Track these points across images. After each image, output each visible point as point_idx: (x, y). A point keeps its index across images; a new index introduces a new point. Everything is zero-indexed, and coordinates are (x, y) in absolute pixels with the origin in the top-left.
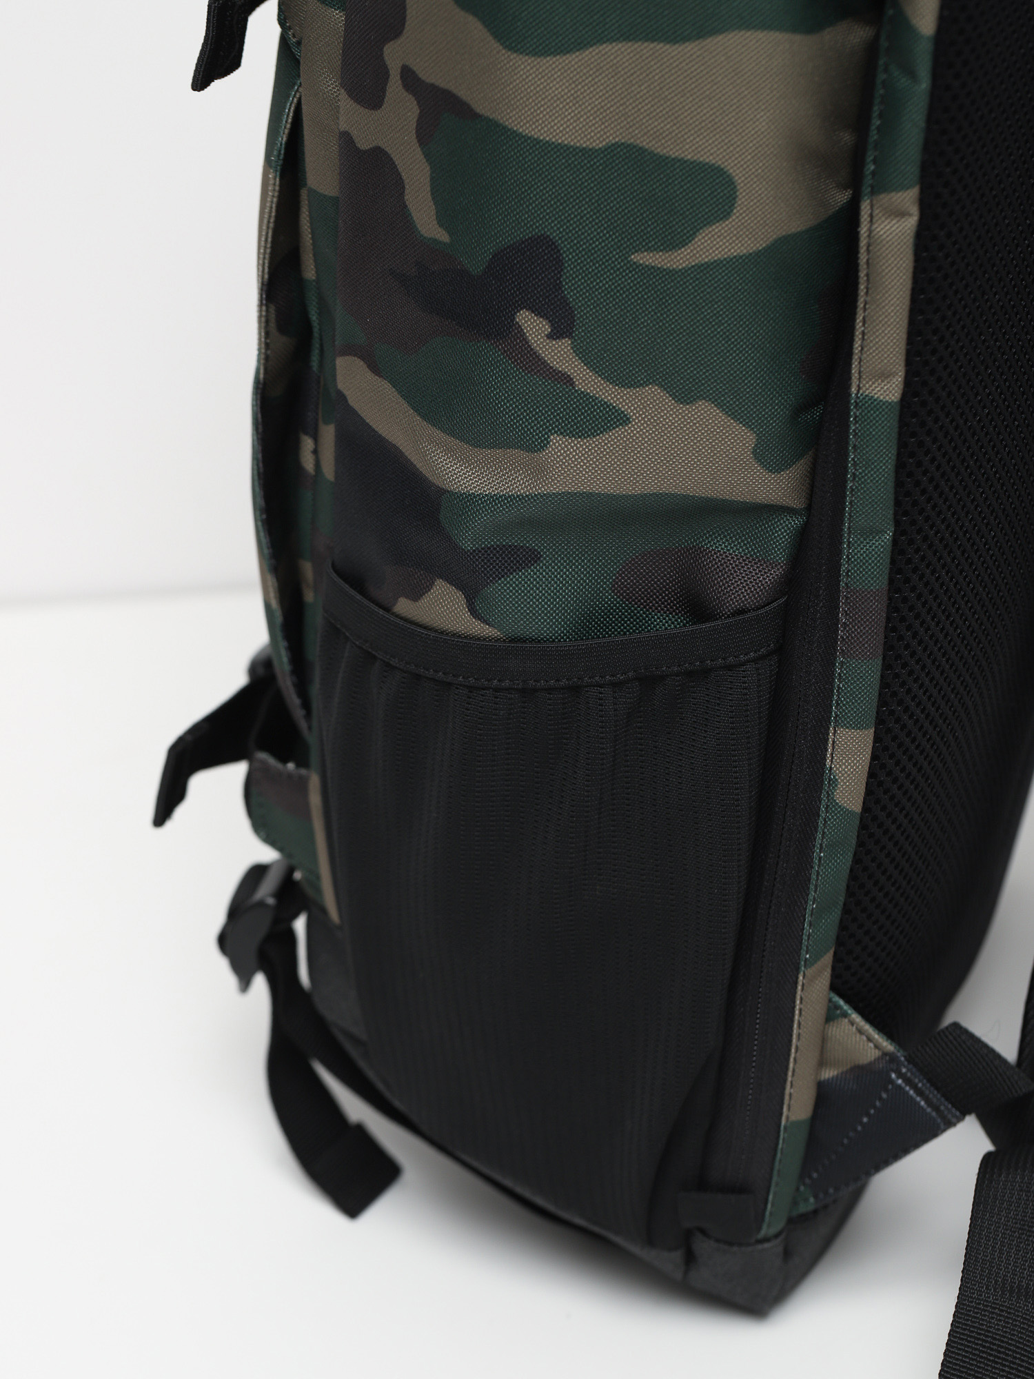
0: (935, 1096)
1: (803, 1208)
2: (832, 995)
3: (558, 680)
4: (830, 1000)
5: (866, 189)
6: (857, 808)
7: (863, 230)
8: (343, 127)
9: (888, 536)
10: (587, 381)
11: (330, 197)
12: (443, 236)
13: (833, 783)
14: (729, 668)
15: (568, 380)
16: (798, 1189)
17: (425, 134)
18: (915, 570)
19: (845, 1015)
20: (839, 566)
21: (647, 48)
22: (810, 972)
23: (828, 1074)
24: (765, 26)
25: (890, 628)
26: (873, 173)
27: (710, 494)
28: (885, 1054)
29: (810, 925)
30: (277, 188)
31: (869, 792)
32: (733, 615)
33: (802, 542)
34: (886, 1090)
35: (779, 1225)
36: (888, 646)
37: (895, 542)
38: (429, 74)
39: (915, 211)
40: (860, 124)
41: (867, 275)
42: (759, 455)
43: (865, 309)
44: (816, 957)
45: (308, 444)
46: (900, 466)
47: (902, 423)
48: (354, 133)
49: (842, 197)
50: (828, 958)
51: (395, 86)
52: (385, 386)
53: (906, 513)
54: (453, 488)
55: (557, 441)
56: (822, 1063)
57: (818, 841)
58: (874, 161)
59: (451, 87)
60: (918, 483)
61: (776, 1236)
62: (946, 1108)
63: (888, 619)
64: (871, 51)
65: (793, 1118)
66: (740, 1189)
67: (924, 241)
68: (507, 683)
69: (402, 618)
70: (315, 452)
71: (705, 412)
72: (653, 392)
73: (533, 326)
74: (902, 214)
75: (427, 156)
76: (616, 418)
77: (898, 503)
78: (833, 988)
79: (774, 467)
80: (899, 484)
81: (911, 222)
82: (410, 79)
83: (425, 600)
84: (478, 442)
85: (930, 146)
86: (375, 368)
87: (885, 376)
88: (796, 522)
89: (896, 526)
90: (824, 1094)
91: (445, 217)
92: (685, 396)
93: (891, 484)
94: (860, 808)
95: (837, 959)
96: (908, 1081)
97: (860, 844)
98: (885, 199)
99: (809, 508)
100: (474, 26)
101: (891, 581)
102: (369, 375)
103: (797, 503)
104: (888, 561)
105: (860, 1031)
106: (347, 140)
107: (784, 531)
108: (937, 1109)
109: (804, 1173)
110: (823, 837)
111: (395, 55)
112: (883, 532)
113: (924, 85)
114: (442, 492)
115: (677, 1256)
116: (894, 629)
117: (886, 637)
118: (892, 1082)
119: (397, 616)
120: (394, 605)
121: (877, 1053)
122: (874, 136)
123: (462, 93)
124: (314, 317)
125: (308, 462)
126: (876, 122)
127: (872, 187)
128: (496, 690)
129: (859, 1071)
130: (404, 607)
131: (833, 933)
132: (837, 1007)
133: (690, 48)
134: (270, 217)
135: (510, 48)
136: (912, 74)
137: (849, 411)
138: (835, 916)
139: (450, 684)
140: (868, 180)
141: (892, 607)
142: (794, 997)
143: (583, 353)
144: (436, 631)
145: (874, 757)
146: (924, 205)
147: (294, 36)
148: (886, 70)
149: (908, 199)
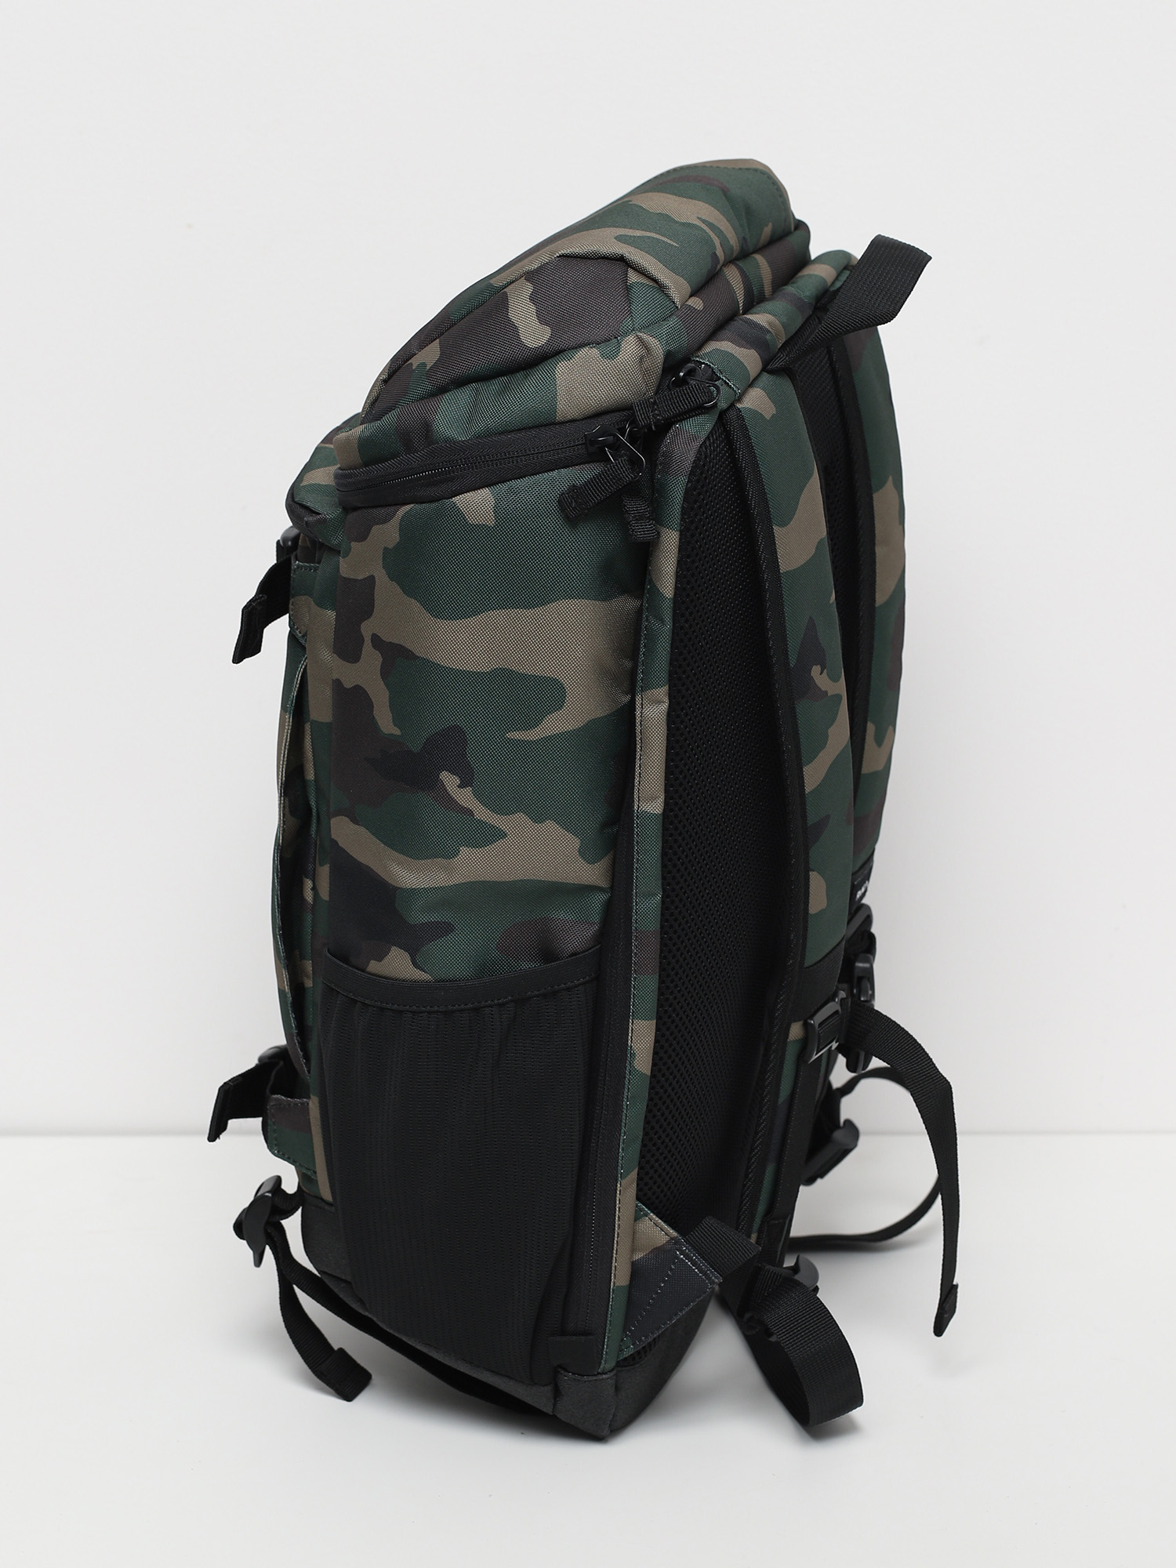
0: (703, 1264)
1: (626, 1353)
2: (637, 1202)
3: (466, 1005)
4: (637, 1206)
5: (638, 689)
6: (649, 1073)
7: (638, 713)
8: (335, 676)
9: (659, 897)
10: (482, 813)
11: (327, 723)
12: (397, 732)
13: (633, 1055)
14: (568, 989)
15: (470, 813)
16: (622, 1340)
17: (385, 673)
18: (676, 920)
19: (646, 1215)
20: (631, 916)
21: (513, 612)
22: (624, 1182)
23: (638, 1256)
24: (579, 597)
25: (662, 957)
26: (642, 679)
27: (554, 879)
28: (672, 1239)
29: (623, 1150)
30: (291, 724)
31: (654, 1064)
32: (570, 956)
33: (608, 908)
34: (674, 1264)
35: (611, 1364)
36: (662, 969)
37: (663, 902)
38: (387, 637)
39: (667, 700)
40: (634, 655)
41: (641, 739)
42: (582, 853)
43: (640, 759)
44: (627, 1173)
45: (309, 884)
46: (664, 854)
47: (665, 829)
48: (343, 680)
49: (626, 699)
50: (634, 1175)
51: (368, 646)
52: (362, 830)
53: (669, 884)
54: (403, 886)
55: (464, 851)
56: (633, 1250)
57: (626, 1094)
58: (642, 673)
59: (401, 643)
60: (675, 866)
61: (611, 1371)
62: (711, 1272)
63: (661, 952)
64: (639, 612)
65: (617, 1284)
66: (586, 1333)
67: (672, 717)
68: (436, 1008)
69: (372, 974)
70: (314, 889)
71: (551, 827)
72: (520, 817)
73: (450, 781)
74: (660, 702)
75: (387, 685)
76: (499, 834)
77: (664, 878)
78: (638, 1198)
79: (591, 861)
80: (664, 866)
81: (665, 706)
82: (377, 641)
83: (386, 960)
84: (417, 856)
85: (674, 662)
86: (355, 821)
87: (653, 798)
88: (602, 897)
89: (663, 892)
90: (636, 1270)
91: (397, 721)
92: (538, 819)
93: (659, 865)
94: (650, 1072)
95: (640, 1179)
96: (687, 1256)
97: (651, 1099)
98: (649, 693)
99: (612, 887)
100: (415, 605)
101: (662, 927)
102: (352, 826)
103: (603, 883)
104: (659, 913)
105: (656, 1224)
106: (337, 684)
107: (598, 900)
108: (705, 1274)
109: (625, 1328)
110: (629, 1091)
111: (367, 629)
112: (655, 895)
113: (669, 626)
114: (396, 889)
115: (548, 1390)
116: (665, 958)
117: (660, 963)
118: (677, 1258)
119: (369, 973)
120: (368, 966)
121: (668, 1238)
122: (642, 658)
123: (408, 645)
124: (313, 803)
125: (309, 896)
126: (643, 650)
127: (642, 687)
128: (429, 1013)
129: (658, 1250)
130: (374, 967)
131: (637, 1156)
132: (641, 1210)
133: (538, 611)
134: (286, 742)
135: (436, 617)
136: (662, 621)
137: (633, 820)
138: (637, 1146)
139: (401, 1012)
140: (640, 683)
141: (663, 944)
142: (615, 1199)
143: (478, 795)
144: (393, 979)
145: (657, 1041)
146: (671, 696)
147: (300, 633)
148: (647, 620)
149: (662, 693)
